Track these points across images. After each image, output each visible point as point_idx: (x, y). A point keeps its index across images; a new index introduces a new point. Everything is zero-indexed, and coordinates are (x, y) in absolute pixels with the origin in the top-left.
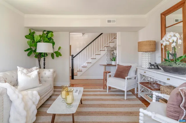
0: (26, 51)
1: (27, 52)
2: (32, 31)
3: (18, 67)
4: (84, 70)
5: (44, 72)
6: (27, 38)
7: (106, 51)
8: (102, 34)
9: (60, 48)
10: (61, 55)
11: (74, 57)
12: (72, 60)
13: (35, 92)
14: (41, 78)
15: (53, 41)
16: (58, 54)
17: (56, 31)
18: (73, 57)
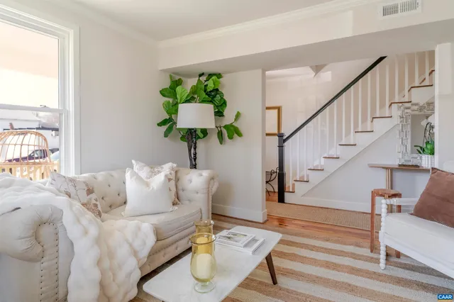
0: (161, 126)
1: (164, 128)
2: (177, 78)
3: (133, 162)
4: (315, 178)
5: (188, 177)
6: (164, 95)
7: (396, 120)
8: (381, 59)
9: (238, 116)
10: (240, 134)
11: (285, 141)
12: (281, 147)
13: (147, 226)
14: (181, 193)
15: (222, 98)
16: (234, 132)
17: (230, 72)
18: (282, 139)
